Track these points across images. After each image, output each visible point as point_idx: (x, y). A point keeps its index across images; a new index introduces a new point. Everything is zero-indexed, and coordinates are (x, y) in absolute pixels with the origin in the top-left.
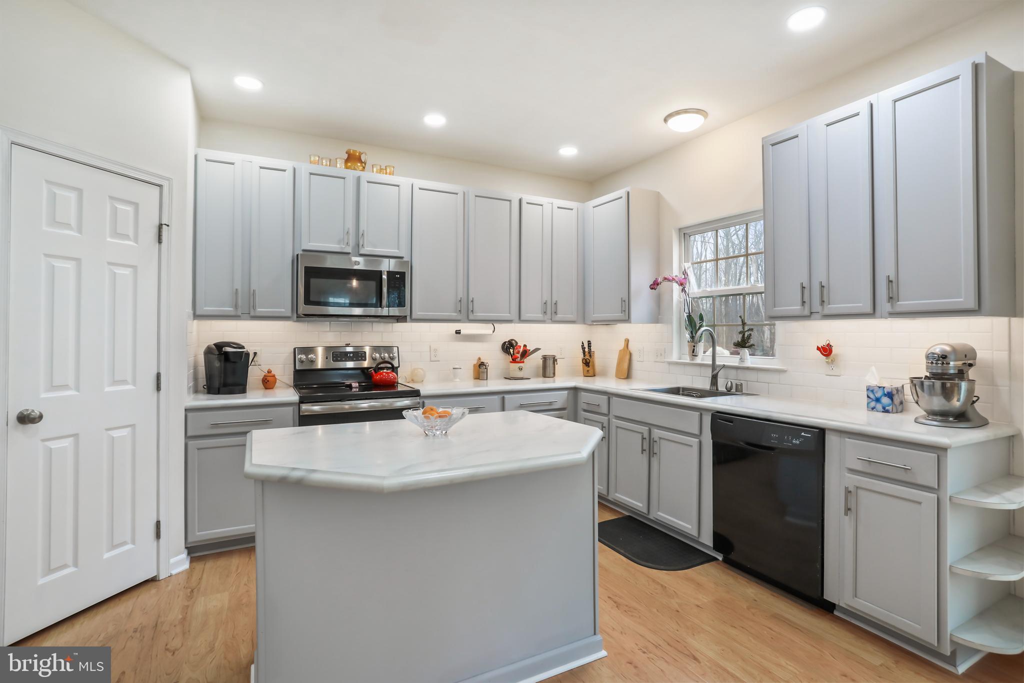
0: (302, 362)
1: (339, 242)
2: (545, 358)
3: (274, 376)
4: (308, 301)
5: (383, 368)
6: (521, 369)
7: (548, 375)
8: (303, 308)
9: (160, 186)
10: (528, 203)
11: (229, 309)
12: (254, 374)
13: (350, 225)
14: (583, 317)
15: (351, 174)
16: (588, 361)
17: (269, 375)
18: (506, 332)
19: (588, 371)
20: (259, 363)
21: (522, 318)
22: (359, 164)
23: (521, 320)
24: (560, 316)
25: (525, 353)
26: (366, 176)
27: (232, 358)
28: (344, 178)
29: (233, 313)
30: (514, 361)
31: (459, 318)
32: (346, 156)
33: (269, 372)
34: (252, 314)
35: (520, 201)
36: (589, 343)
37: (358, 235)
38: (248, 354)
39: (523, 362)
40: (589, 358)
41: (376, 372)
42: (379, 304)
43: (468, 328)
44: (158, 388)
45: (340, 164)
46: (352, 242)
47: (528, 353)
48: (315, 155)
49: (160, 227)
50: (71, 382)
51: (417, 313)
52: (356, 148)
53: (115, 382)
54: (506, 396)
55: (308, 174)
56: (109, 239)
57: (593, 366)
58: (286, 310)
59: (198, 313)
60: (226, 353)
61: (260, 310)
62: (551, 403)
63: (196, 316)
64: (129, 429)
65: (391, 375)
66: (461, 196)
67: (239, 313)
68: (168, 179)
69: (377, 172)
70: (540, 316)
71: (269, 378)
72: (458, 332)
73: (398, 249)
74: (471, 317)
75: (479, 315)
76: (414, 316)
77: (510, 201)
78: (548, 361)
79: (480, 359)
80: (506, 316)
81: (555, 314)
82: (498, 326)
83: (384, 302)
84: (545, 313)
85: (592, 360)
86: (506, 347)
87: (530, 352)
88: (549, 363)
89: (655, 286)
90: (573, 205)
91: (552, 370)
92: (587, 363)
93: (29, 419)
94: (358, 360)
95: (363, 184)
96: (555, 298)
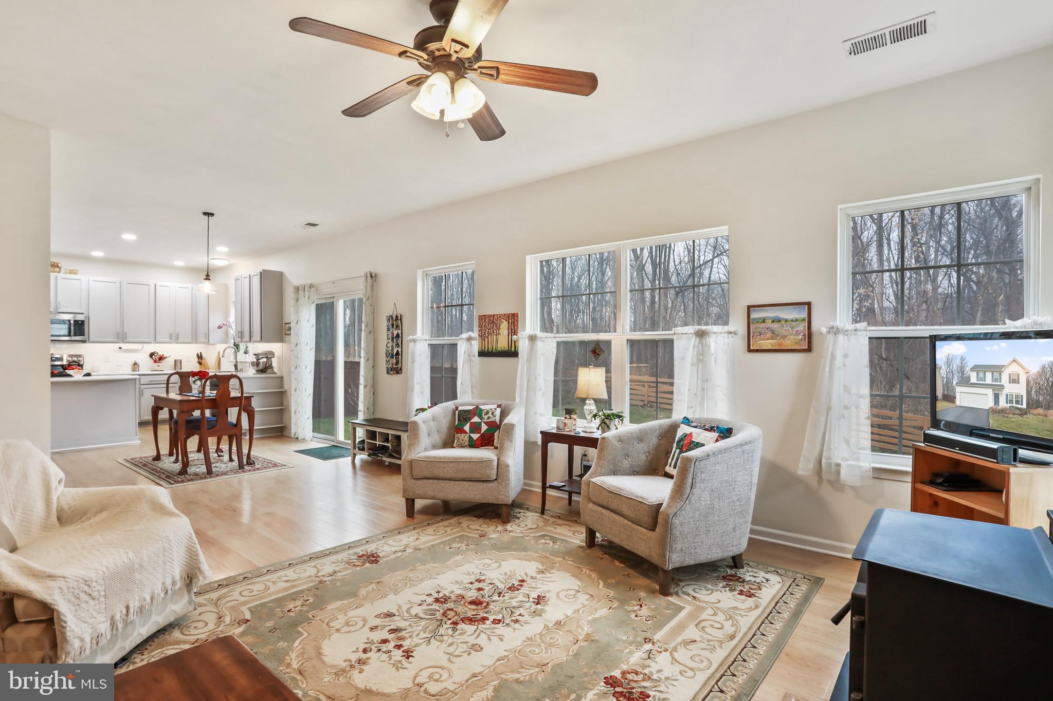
2: (175, 361)
5: (73, 364)
6: (159, 366)
7: (177, 367)
10: (160, 286)
13: (52, 298)
14: (195, 339)
18: (152, 348)
22: (57, 269)
23: (156, 342)
24: (180, 340)
25: (161, 358)
26: (61, 275)
30: (155, 362)
35: (155, 285)
36: (201, 353)
39: (161, 362)
40: (200, 359)
42: (68, 335)
43: (124, 346)
51: (92, 339)
52: (56, 261)
57: (204, 365)
66: (118, 283)
69: (69, 273)
70: (168, 340)
72: (120, 348)
73: (81, 309)
74: (125, 341)
75: (130, 340)
76: (90, 340)
77: (148, 285)
78: (177, 362)
79: (134, 361)
80: (146, 340)
81: (178, 339)
82: (145, 345)
83: (72, 333)
84: (171, 339)
85: (203, 362)
86: (151, 355)
87: (166, 357)
88: (178, 364)
89: (220, 327)
90: (190, 286)
91: (179, 367)
92: (200, 363)
94: (58, 361)
95: (60, 280)
96: (178, 330)
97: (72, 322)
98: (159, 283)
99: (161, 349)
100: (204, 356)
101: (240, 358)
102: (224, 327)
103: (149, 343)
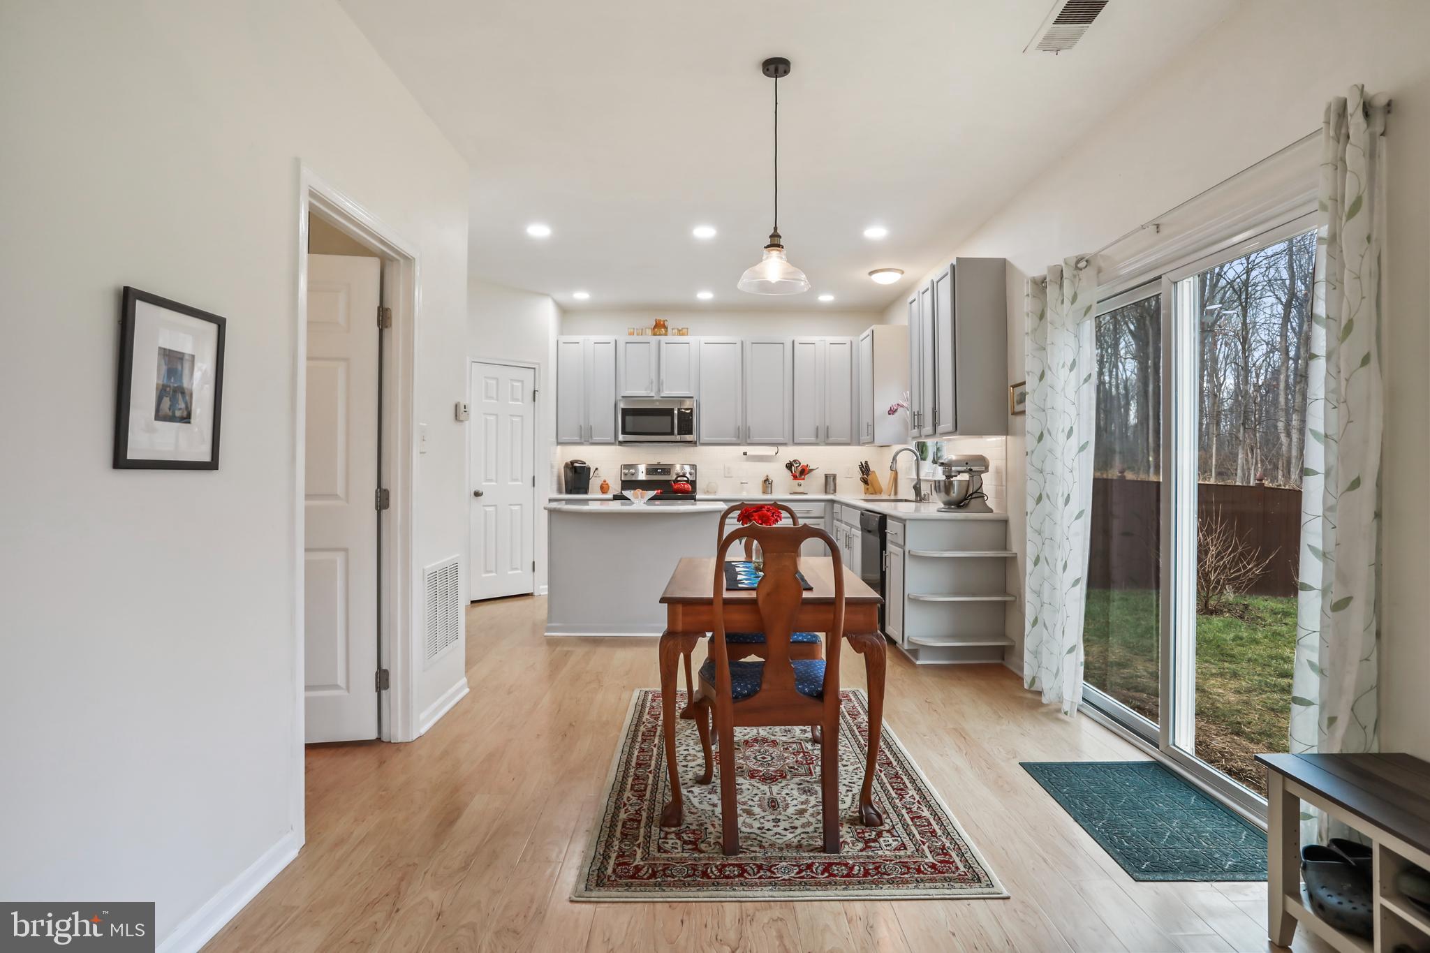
0: (626, 474)
1: (646, 389)
2: (826, 477)
3: (608, 484)
4: (624, 432)
5: (680, 481)
6: (801, 485)
7: (828, 490)
8: (621, 437)
9: (534, 368)
10: (800, 343)
11: (576, 439)
12: (594, 483)
13: (654, 376)
14: (854, 439)
15: (654, 340)
16: (866, 479)
17: (604, 483)
18: (790, 453)
19: (868, 489)
20: (599, 475)
21: (795, 442)
22: (662, 330)
23: (795, 444)
24: (832, 439)
25: (804, 472)
26: (663, 339)
27: (578, 470)
28: (650, 343)
29: (579, 441)
30: (795, 477)
31: (739, 442)
32: (654, 324)
33: (605, 481)
34: (590, 441)
35: (793, 342)
36: (866, 463)
37: (660, 383)
38: (589, 469)
39: (804, 479)
40: (866, 477)
41: (675, 483)
42: (672, 433)
43: (752, 451)
44: (534, 485)
45: (649, 332)
46: (655, 388)
47: (806, 472)
48: (631, 328)
49: (535, 391)
50: (494, 478)
51: (704, 439)
52: (661, 318)
53: (513, 480)
55: (624, 344)
56: (509, 402)
57: (872, 485)
58: (611, 438)
59: (559, 441)
60: (575, 467)
61: (596, 439)
62: (808, 512)
63: (559, 443)
64: (519, 506)
65: (686, 486)
66: (739, 345)
67: (583, 441)
68: (538, 364)
69: (675, 334)
70: (813, 439)
71: (604, 486)
72: (745, 454)
73: (689, 391)
74: (749, 441)
75: (756, 439)
76: (702, 442)
77: (783, 343)
78: (828, 479)
79: (767, 476)
80: (781, 439)
81: (828, 437)
82: (781, 448)
83: (676, 431)
84: (817, 437)
85: (870, 478)
86: (789, 466)
87: (812, 470)
88: (831, 481)
89: (892, 412)
90: (846, 339)
91: (832, 488)
92: (865, 481)
93: (477, 494)
94: (664, 474)
95: (663, 346)
96: (827, 424)
97: (676, 412)
98: (799, 339)
99: (804, 455)
100: (872, 469)
101: (927, 474)
102: (900, 410)
103: (784, 444)
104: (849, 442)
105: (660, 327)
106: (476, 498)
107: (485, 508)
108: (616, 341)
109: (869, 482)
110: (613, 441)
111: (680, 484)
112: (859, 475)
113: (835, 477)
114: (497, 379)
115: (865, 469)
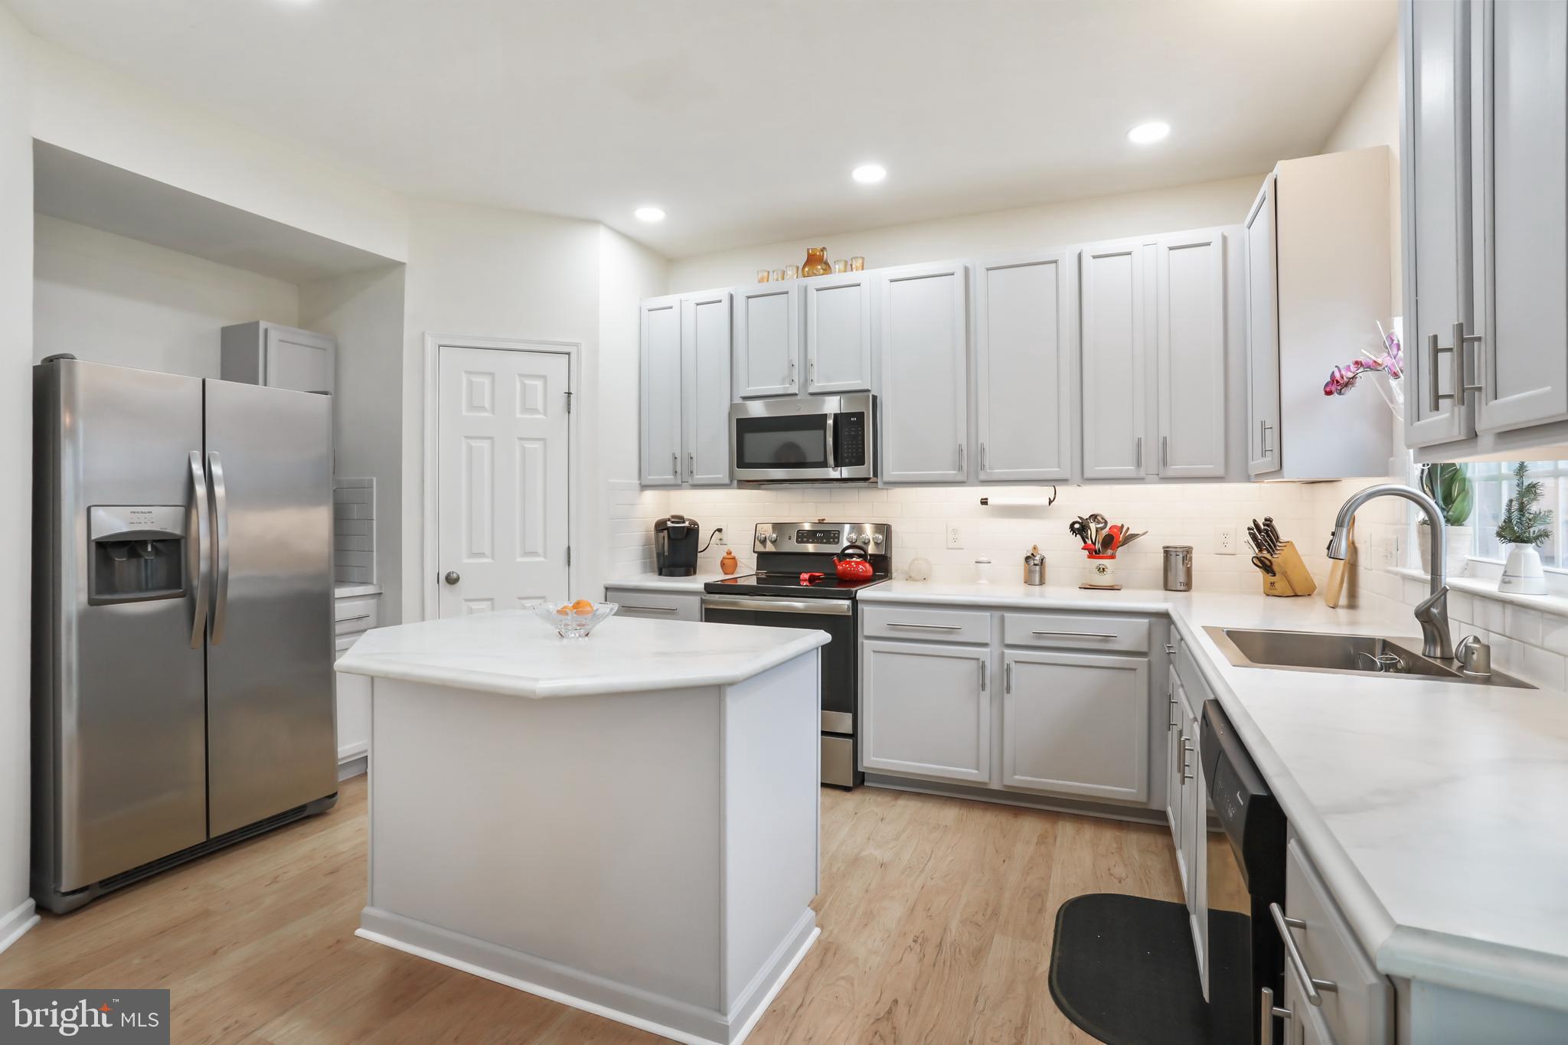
0: (762, 542)
1: (783, 382)
2: (1167, 552)
3: (734, 558)
4: (744, 464)
5: (851, 556)
6: (1102, 570)
7: (1170, 584)
8: (738, 474)
9: (568, 354)
10: (1094, 257)
11: (670, 478)
12: (709, 555)
13: (796, 355)
14: (1235, 464)
15: (801, 285)
16: (1268, 563)
17: (729, 556)
18: (1080, 502)
19: (1272, 584)
20: (723, 542)
21: (1087, 475)
22: (819, 267)
23: (1092, 479)
24: (1174, 469)
26: (817, 282)
27: (678, 534)
28: (787, 293)
29: (672, 483)
30: (1094, 554)
31: (960, 478)
33: (729, 553)
34: (690, 482)
35: (1080, 256)
36: (1268, 521)
37: (807, 366)
38: (697, 531)
39: (1113, 557)
40: (1268, 556)
41: (840, 561)
42: (824, 464)
43: (999, 495)
44: (569, 563)
45: (793, 273)
46: (798, 378)
47: (1120, 541)
48: (762, 271)
49: (570, 394)
50: (487, 551)
51: (889, 473)
52: (817, 246)
53: (527, 554)
54: (1008, 615)
55: (744, 299)
56: (518, 415)
57: (1285, 574)
58: (723, 476)
59: (644, 483)
60: (673, 529)
61: (699, 477)
62: (1106, 638)
63: (643, 488)
65: (861, 567)
66: (959, 277)
67: (679, 482)
68: (577, 345)
69: (839, 271)
70: (1129, 469)
71: (726, 561)
72: (984, 502)
73: (861, 379)
74: (983, 476)
75: (999, 472)
76: (884, 479)
77: (1056, 262)
78: (1173, 558)
79: (1035, 548)
80: (1053, 471)
81: (1165, 463)
83: (830, 459)
84: (1139, 464)
85: (1278, 559)
86: (1080, 528)
87: (1133, 536)
88: (1178, 562)
89: (1336, 386)
90: (1212, 234)
91: (1179, 582)
92: (1267, 567)
93: (451, 580)
94: (828, 542)
95: (813, 295)
96: (1164, 432)
97: (830, 422)
98: (1089, 248)
99: (1114, 504)
100: (1283, 536)
102: (1365, 378)
103: (1064, 481)
104: (1221, 472)
105: (815, 261)
106: (447, 585)
107: (470, 604)
108: (731, 297)
109: (1275, 568)
110: (727, 481)
111: (850, 562)
112: (1249, 551)
113: (1187, 552)
114: (492, 375)
115: (1265, 536)
